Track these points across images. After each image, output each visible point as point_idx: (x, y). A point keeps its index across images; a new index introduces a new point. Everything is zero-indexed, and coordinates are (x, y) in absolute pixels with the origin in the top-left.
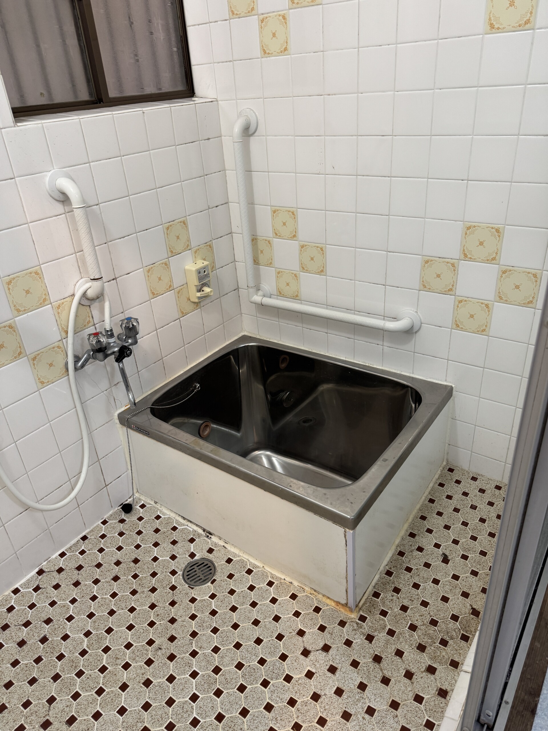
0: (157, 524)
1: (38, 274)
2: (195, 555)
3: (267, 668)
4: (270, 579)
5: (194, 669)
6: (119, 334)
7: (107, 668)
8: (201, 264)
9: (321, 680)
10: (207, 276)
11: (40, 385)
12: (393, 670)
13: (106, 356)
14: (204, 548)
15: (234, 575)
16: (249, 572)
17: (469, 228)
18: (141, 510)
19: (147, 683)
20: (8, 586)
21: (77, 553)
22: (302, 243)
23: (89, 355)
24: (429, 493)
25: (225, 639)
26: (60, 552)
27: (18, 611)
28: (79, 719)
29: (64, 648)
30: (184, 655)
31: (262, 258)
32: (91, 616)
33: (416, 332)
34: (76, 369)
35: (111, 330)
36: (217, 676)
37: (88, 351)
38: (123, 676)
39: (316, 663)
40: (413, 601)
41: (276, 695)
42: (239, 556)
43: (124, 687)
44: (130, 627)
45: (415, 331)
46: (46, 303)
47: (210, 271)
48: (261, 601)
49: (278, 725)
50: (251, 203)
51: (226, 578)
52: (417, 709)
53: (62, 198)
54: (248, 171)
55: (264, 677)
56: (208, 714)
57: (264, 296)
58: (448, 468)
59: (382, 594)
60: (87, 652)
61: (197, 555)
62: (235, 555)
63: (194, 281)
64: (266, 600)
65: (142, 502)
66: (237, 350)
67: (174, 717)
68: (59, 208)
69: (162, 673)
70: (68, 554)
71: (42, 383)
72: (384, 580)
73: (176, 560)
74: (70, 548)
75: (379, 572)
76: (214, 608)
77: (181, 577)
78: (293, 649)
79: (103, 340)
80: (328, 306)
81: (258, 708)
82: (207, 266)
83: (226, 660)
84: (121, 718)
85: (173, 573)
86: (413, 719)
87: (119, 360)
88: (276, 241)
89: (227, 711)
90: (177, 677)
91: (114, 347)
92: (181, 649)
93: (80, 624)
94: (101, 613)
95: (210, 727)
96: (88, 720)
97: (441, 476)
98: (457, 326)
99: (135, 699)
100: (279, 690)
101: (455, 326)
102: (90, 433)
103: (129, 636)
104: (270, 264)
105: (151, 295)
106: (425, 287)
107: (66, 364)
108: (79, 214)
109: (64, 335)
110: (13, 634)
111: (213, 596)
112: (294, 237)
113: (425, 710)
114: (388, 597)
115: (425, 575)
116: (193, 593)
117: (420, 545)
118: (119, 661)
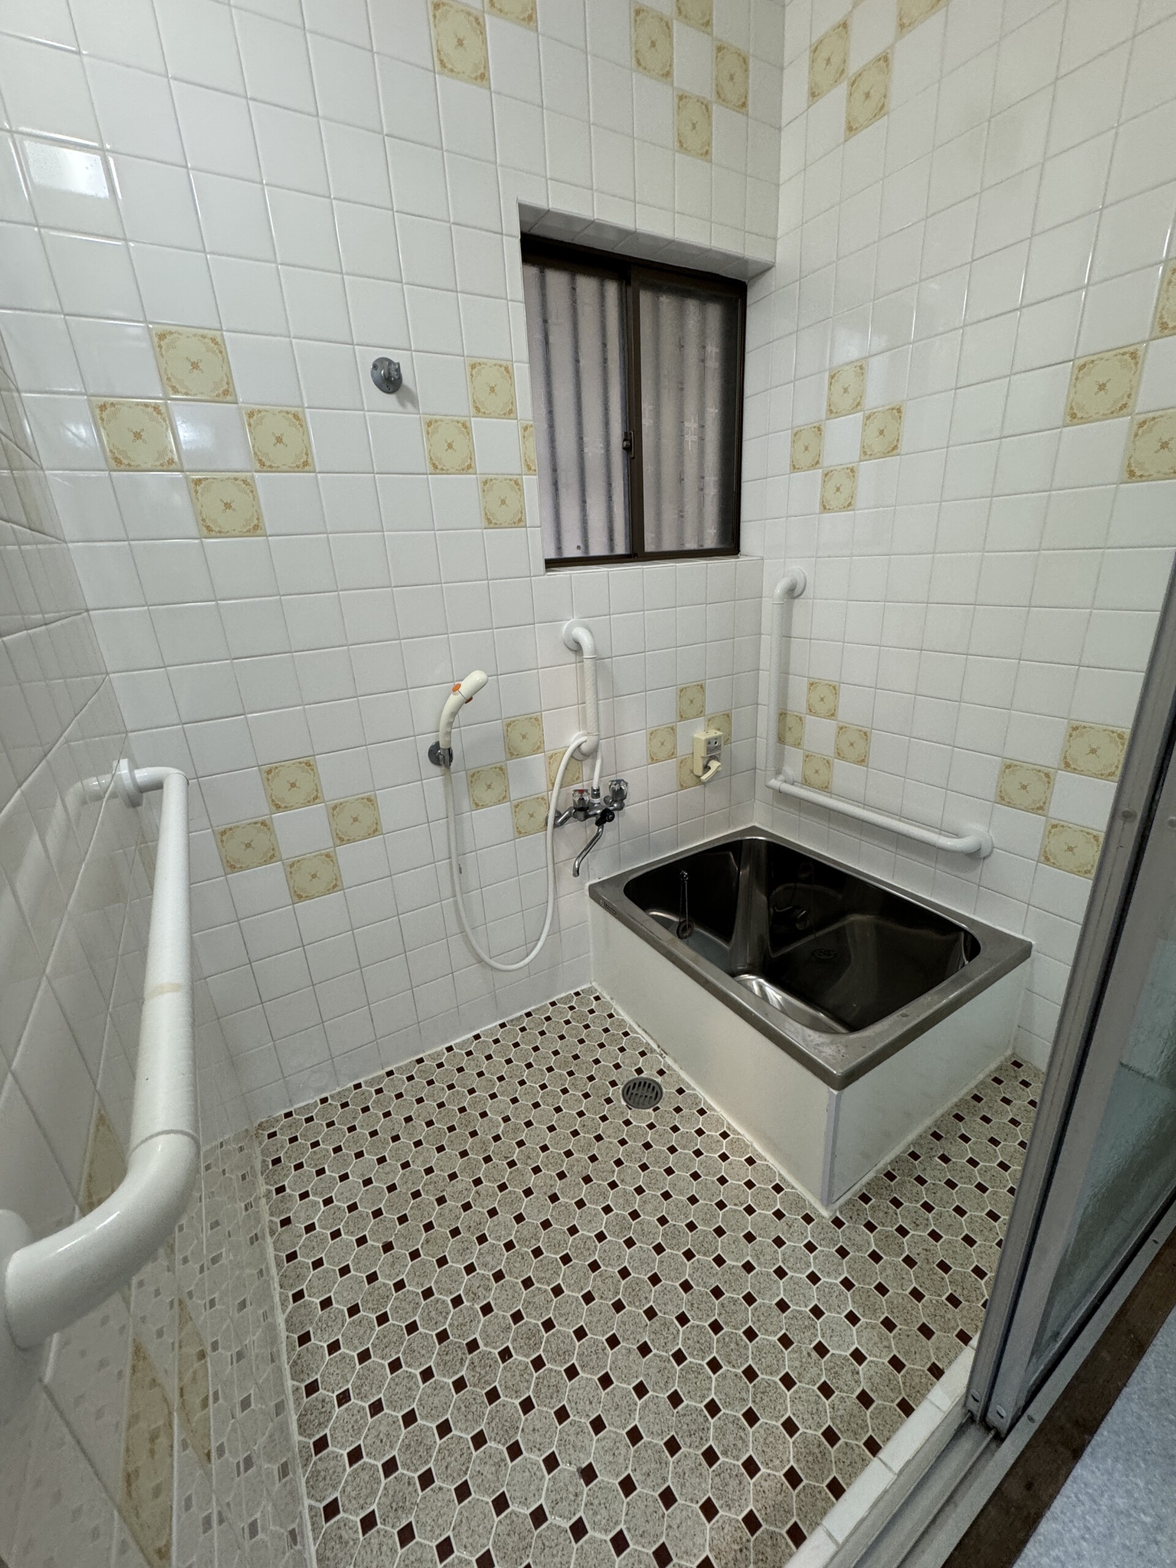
0: (608, 1023)
1: (537, 721)
2: (642, 1072)
3: (696, 1236)
4: (725, 1129)
5: (609, 1203)
6: (607, 797)
7: (516, 1164)
8: (713, 733)
9: (762, 1280)
10: (718, 748)
11: (517, 835)
12: (867, 1308)
13: (587, 817)
14: (654, 1066)
15: (682, 1110)
16: (702, 1112)
17: (1075, 729)
18: (595, 1002)
19: (554, 1198)
20: (443, 1042)
21: (517, 1028)
22: (841, 724)
23: (570, 813)
24: (976, 1087)
25: (653, 1181)
26: (501, 1022)
27: (447, 1070)
28: (474, 1208)
29: (479, 1125)
30: (600, 1182)
31: (790, 737)
32: (515, 1101)
33: (984, 858)
34: (555, 826)
35: (598, 790)
36: (633, 1223)
37: (569, 809)
38: (530, 1180)
39: (761, 1257)
40: (918, 1225)
41: (698, 1274)
42: (694, 1089)
43: (528, 1192)
44: (552, 1129)
45: (982, 856)
46: (540, 750)
47: (722, 742)
48: (708, 1151)
49: (692, 1313)
50: (784, 672)
51: (671, 1110)
52: (891, 1376)
53: (574, 646)
54: (786, 636)
55: (689, 1246)
56: (612, 1262)
57: (785, 782)
58: (1013, 1060)
59: (874, 1200)
60: (500, 1139)
61: (645, 1072)
62: (689, 1087)
63: (701, 752)
64: (715, 1153)
65: (598, 994)
66: (741, 841)
67: (573, 1250)
68: (572, 657)
69: (572, 1193)
70: (508, 1027)
71: (520, 832)
72: (881, 1182)
73: (619, 1070)
74: (512, 1021)
75: (875, 1169)
76: (649, 1140)
77: (621, 1092)
78: (734, 1227)
79: (587, 798)
80: (865, 805)
81: (672, 1281)
82: (720, 736)
83: (649, 1207)
84: (516, 1226)
85: (613, 1084)
86: (882, 1388)
87: (600, 822)
88: (809, 719)
89: (635, 1268)
90: (588, 1205)
91: (597, 808)
92: (600, 1174)
93: (501, 1106)
94: (526, 1102)
95: (611, 1280)
96: (483, 1214)
97: (1000, 1068)
98: (1046, 858)
99: (536, 1211)
100: (705, 1269)
101: (1043, 859)
102: (555, 899)
103: (548, 1138)
104: (798, 745)
105: (650, 761)
106: (1002, 799)
107: (547, 818)
108: (588, 664)
109: (550, 787)
110: (435, 1092)
111: (651, 1126)
112: (832, 715)
113: (904, 1383)
114: (882, 1207)
115: (945, 1197)
116: (629, 1115)
117: (946, 1154)
118: (529, 1161)
